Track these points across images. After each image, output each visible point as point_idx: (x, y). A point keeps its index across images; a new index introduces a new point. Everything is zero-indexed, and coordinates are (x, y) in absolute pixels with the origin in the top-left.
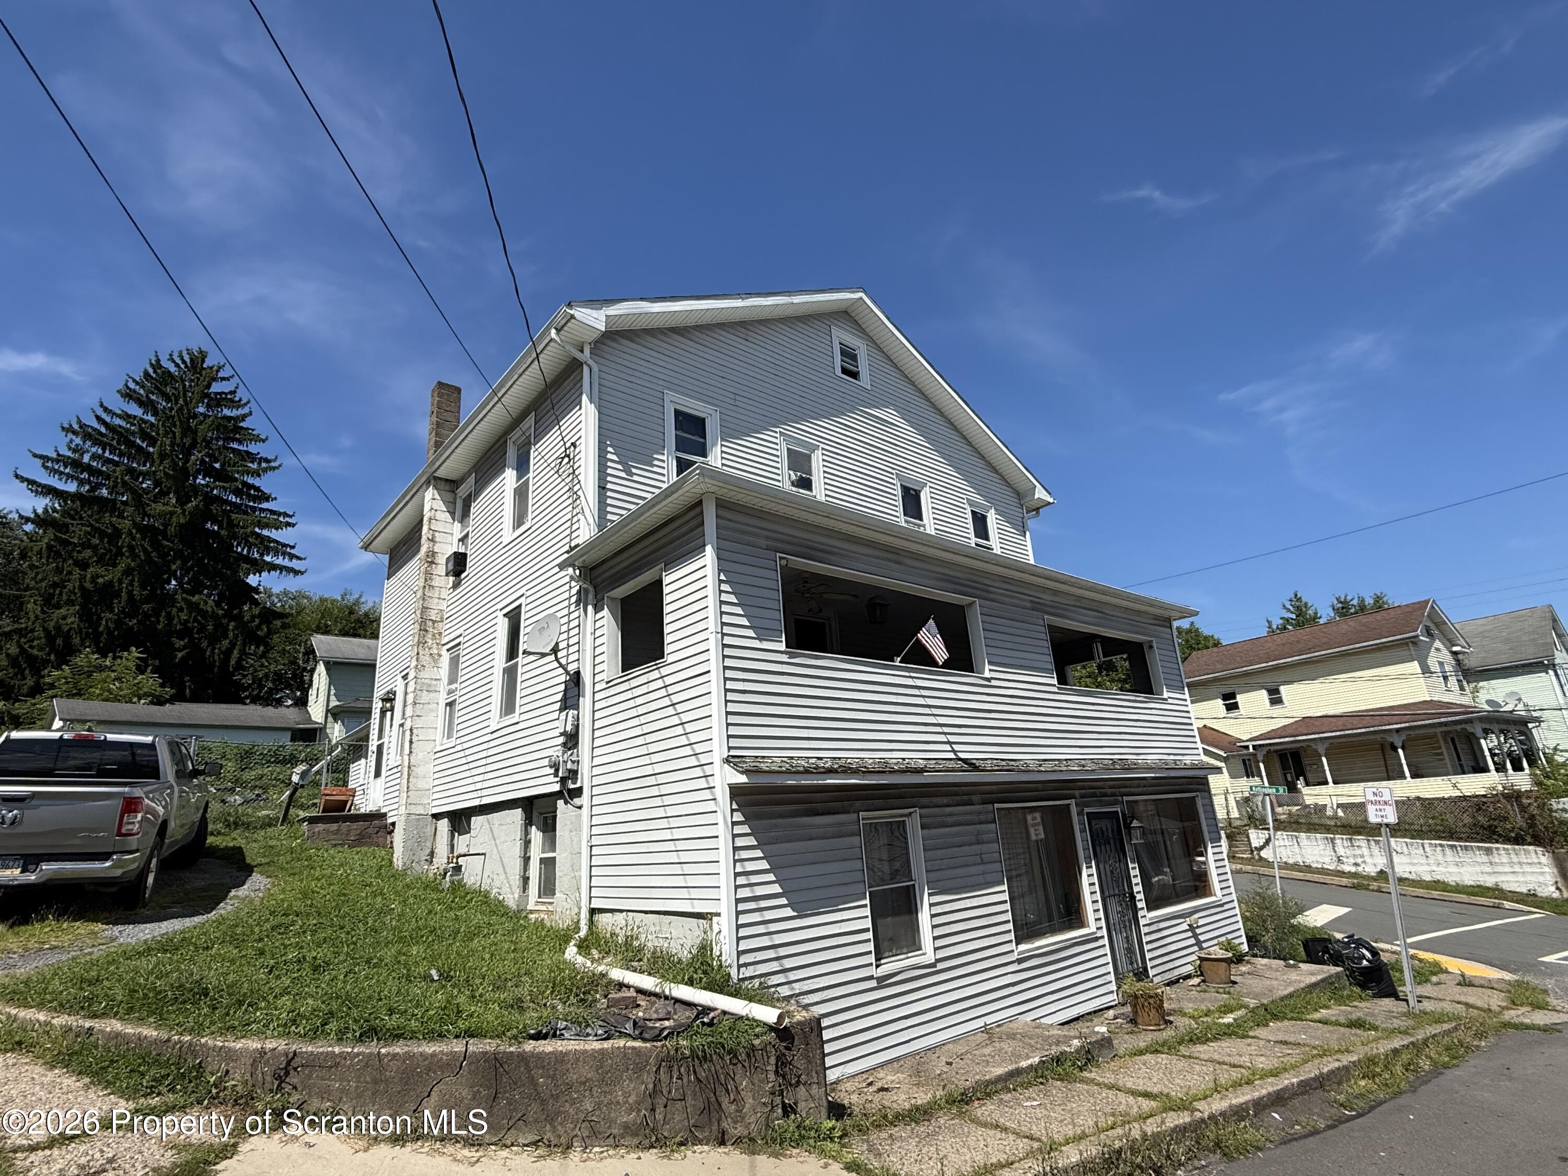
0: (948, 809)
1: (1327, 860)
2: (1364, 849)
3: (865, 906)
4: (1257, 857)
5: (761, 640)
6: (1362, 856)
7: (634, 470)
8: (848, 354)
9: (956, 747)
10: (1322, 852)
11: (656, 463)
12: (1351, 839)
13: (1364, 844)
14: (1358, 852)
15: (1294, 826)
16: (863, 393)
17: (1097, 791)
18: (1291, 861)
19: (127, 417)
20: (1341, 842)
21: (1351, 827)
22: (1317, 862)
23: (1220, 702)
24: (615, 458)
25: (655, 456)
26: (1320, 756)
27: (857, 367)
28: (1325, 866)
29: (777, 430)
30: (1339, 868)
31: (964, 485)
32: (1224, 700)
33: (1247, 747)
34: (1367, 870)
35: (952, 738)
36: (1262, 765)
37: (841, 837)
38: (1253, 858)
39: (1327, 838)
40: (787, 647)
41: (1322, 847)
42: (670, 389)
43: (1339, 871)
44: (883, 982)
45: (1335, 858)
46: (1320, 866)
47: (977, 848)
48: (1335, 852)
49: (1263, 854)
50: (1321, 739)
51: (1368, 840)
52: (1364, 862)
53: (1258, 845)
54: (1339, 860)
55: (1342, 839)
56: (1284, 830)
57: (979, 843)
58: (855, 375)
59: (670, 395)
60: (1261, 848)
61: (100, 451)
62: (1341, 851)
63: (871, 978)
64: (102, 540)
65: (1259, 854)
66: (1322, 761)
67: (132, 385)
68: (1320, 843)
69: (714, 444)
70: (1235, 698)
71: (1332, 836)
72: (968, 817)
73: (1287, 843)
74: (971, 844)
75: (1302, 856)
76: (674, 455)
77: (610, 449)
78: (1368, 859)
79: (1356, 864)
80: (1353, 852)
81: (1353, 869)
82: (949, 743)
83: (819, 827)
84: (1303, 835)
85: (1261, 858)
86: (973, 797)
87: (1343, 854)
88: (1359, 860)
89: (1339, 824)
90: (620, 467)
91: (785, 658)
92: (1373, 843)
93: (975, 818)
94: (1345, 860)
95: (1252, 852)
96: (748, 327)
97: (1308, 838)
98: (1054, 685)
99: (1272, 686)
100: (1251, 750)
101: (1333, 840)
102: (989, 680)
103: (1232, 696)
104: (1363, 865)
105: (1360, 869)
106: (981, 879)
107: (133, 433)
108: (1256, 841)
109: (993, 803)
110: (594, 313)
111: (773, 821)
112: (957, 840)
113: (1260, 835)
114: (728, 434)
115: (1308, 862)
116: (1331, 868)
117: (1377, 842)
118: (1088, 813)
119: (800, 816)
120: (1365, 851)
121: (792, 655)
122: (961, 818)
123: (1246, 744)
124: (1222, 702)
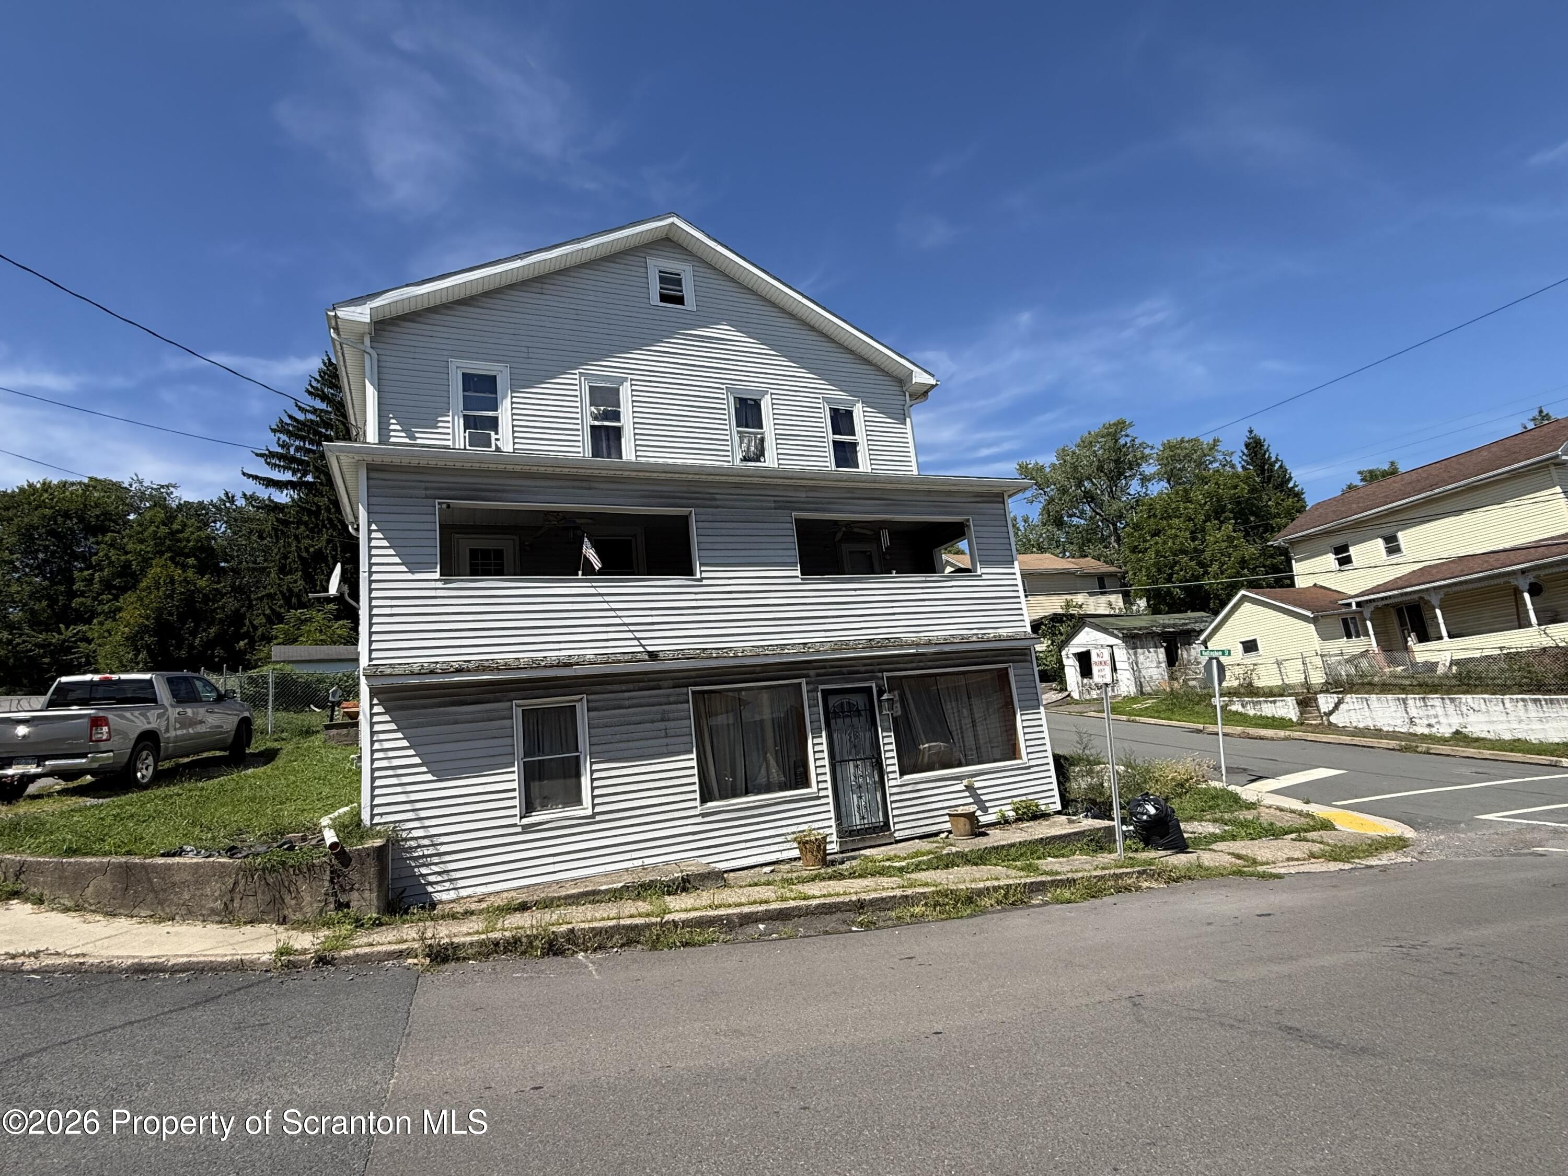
0: (627, 694)
1: (1399, 722)
2: (1438, 709)
3: (514, 772)
4: (1326, 723)
5: (413, 573)
6: (1436, 716)
7: (417, 435)
8: (670, 281)
9: (643, 642)
10: (1394, 714)
11: (440, 424)
12: (1424, 699)
13: (1438, 703)
14: (1432, 712)
15: (1367, 688)
16: (689, 317)
17: (844, 670)
18: (1361, 726)
19: (314, 411)
20: (1413, 701)
21: (1427, 685)
22: (1389, 725)
23: (1332, 557)
24: (398, 427)
25: (440, 419)
26: (1434, 608)
27: (681, 291)
28: (1397, 729)
29: (577, 372)
30: (1411, 731)
31: (821, 384)
32: (1336, 554)
33: (1350, 605)
34: (1441, 731)
35: (638, 635)
36: (1369, 624)
37: (492, 720)
38: (1322, 724)
39: (1398, 699)
40: (441, 575)
41: (1393, 709)
42: (452, 357)
43: (1411, 734)
44: (526, 829)
45: (1407, 720)
46: (1391, 729)
47: (661, 725)
48: (1407, 713)
49: (1333, 719)
50: (1435, 588)
51: (1443, 699)
52: (1438, 722)
53: (1327, 711)
54: (1412, 722)
55: (1415, 699)
56: (1355, 693)
57: (663, 720)
58: (680, 300)
59: (454, 363)
60: (1331, 713)
61: (302, 444)
62: (1413, 712)
63: (515, 825)
64: (309, 516)
65: (1328, 720)
66: (1435, 613)
67: (314, 384)
68: (1391, 704)
69: (505, 397)
70: (1347, 551)
71: (1404, 696)
72: (656, 700)
73: (1357, 706)
74: (652, 722)
75: (1373, 719)
76: (461, 414)
77: (393, 421)
78: (1442, 719)
79: (1430, 725)
80: (1427, 713)
81: (1426, 731)
82: (636, 639)
83: (466, 713)
84: (1374, 697)
85: (1330, 723)
86: (660, 683)
87: (1416, 715)
88: (1433, 721)
89: (1415, 683)
90: (403, 434)
91: (439, 585)
92: (1448, 701)
93: (663, 700)
94: (1417, 721)
95: (1322, 717)
96: (544, 281)
97: (1379, 700)
98: (797, 577)
99: (1387, 532)
100: (1354, 607)
101: (1404, 700)
102: (701, 579)
103: (1345, 548)
104: (1437, 726)
105: (1434, 730)
106: (664, 750)
107: (318, 425)
108: (1325, 706)
109: (687, 687)
110: (359, 309)
111: (417, 711)
112: (639, 718)
113: (1329, 700)
114: (520, 383)
115: (1379, 725)
116: (1402, 730)
117: (1452, 700)
118: (822, 690)
119: (445, 706)
120: (1440, 711)
121: (446, 582)
122: (642, 701)
123: (1349, 601)
124: (1334, 557)
